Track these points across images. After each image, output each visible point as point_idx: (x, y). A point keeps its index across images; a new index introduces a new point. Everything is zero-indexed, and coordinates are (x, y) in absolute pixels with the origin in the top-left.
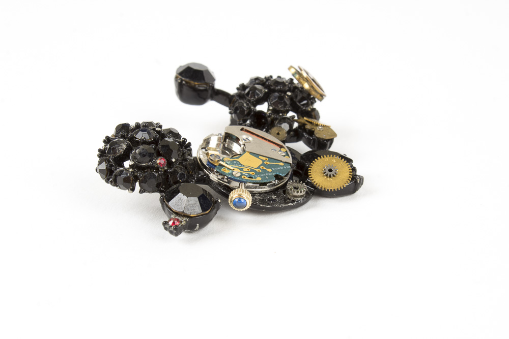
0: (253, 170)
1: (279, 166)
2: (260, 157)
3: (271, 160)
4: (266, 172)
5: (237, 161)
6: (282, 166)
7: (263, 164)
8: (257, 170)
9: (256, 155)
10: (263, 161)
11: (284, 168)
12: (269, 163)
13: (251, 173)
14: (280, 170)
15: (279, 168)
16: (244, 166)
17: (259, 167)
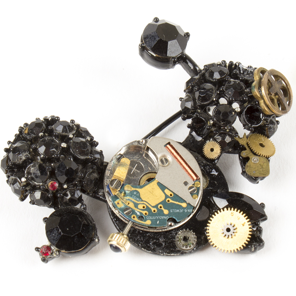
0: (148, 209)
1: (180, 207)
2: (166, 191)
3: (176, 197)
4: (161, 212)
5: (138, 192)
6: (184, 208)
7: (164, 203)
8: (153, 209)
9: (162, 187)
10: (167, 196)
11: (184, 211)
12: (171, 201)
13: (144, 212)
14: (178, 213)
15: (178, 211)
16: (142, 201)
17: (156, 206)
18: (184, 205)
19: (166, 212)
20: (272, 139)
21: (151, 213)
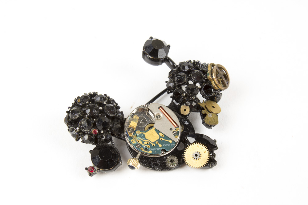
0: (150, 144)
3: (166, 137)
5: (144, 135)
6: (170, 143)
9: (158, 131)
18: (170, 141)
19: (160, 146)
20: (218, 103)
21: (152, 147)
